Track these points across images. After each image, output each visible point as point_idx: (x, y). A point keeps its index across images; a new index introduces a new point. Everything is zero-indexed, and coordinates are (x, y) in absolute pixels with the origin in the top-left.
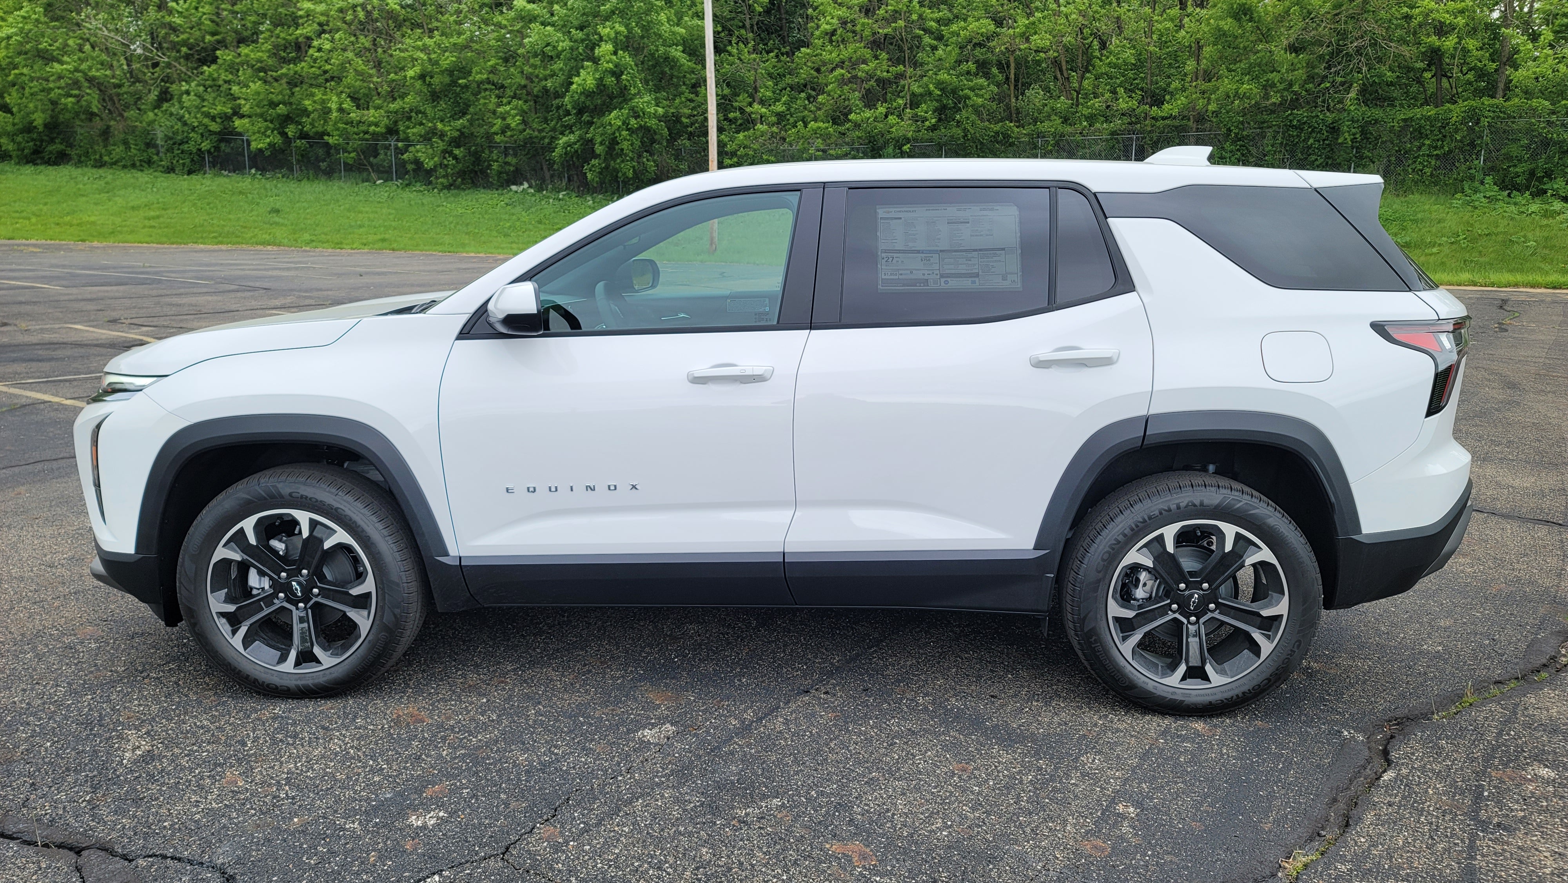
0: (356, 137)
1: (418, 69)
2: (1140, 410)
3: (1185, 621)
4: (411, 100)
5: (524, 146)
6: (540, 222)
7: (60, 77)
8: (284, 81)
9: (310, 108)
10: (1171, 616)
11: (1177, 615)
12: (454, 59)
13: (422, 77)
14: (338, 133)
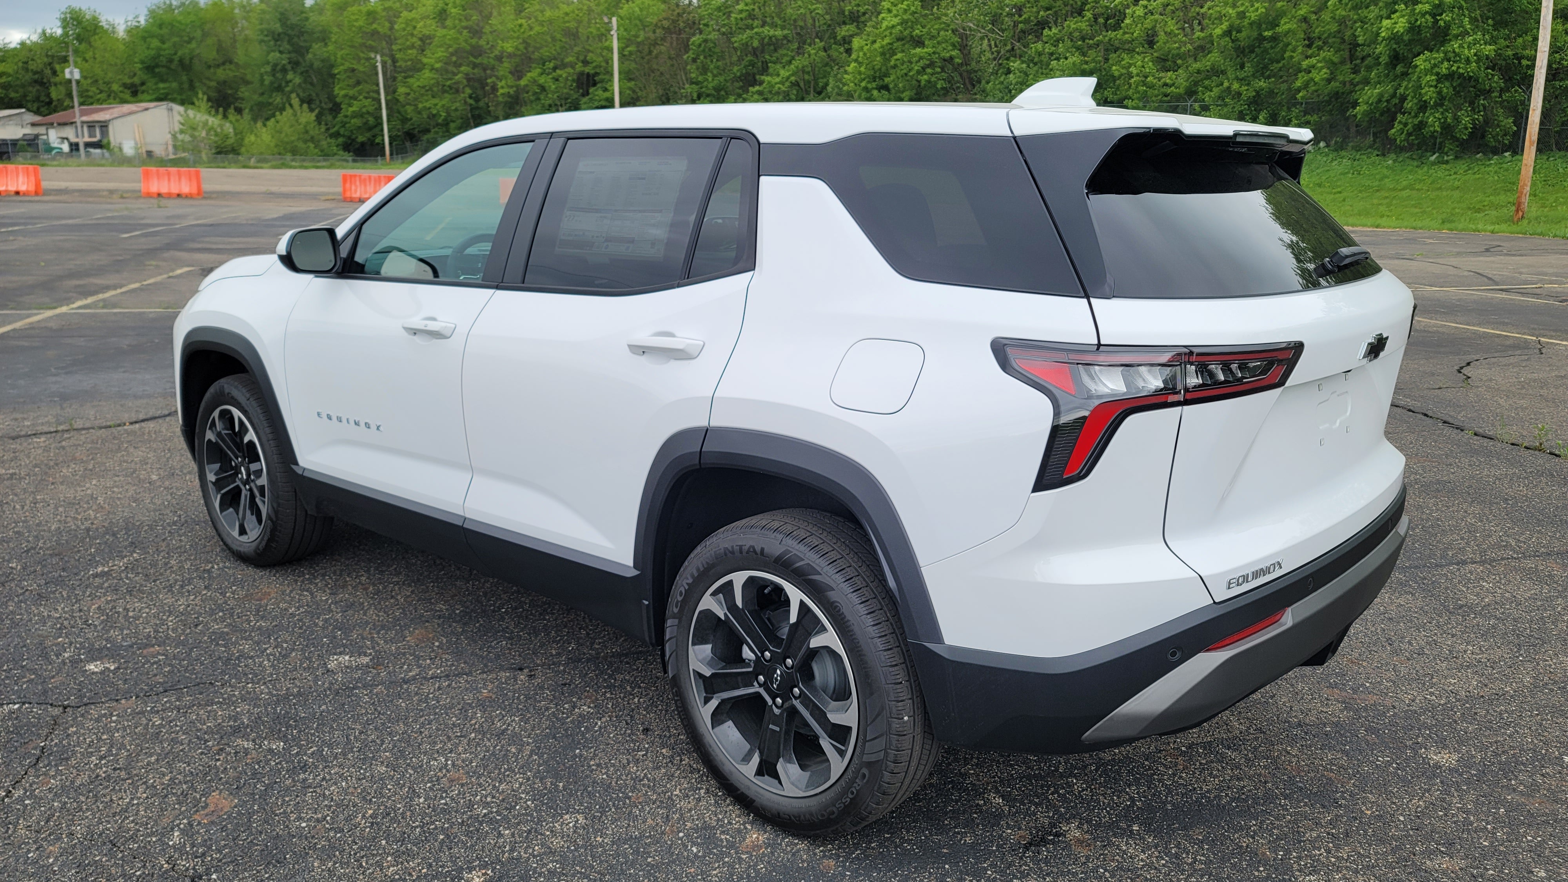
0: (1154, 99)
1: (1225, 26)
2: (700, 421)
3: (769, 701)
4: (1214, 57)
5: (1329, 102)
6: (1320, 185)
7: (921, 58)
8: (1101, 47)
9: (1116, 74)
10: (755, 689)
11: (762, 691)
12: (1264, 10)
13: (1228, 33)
14: (1138, 95)
